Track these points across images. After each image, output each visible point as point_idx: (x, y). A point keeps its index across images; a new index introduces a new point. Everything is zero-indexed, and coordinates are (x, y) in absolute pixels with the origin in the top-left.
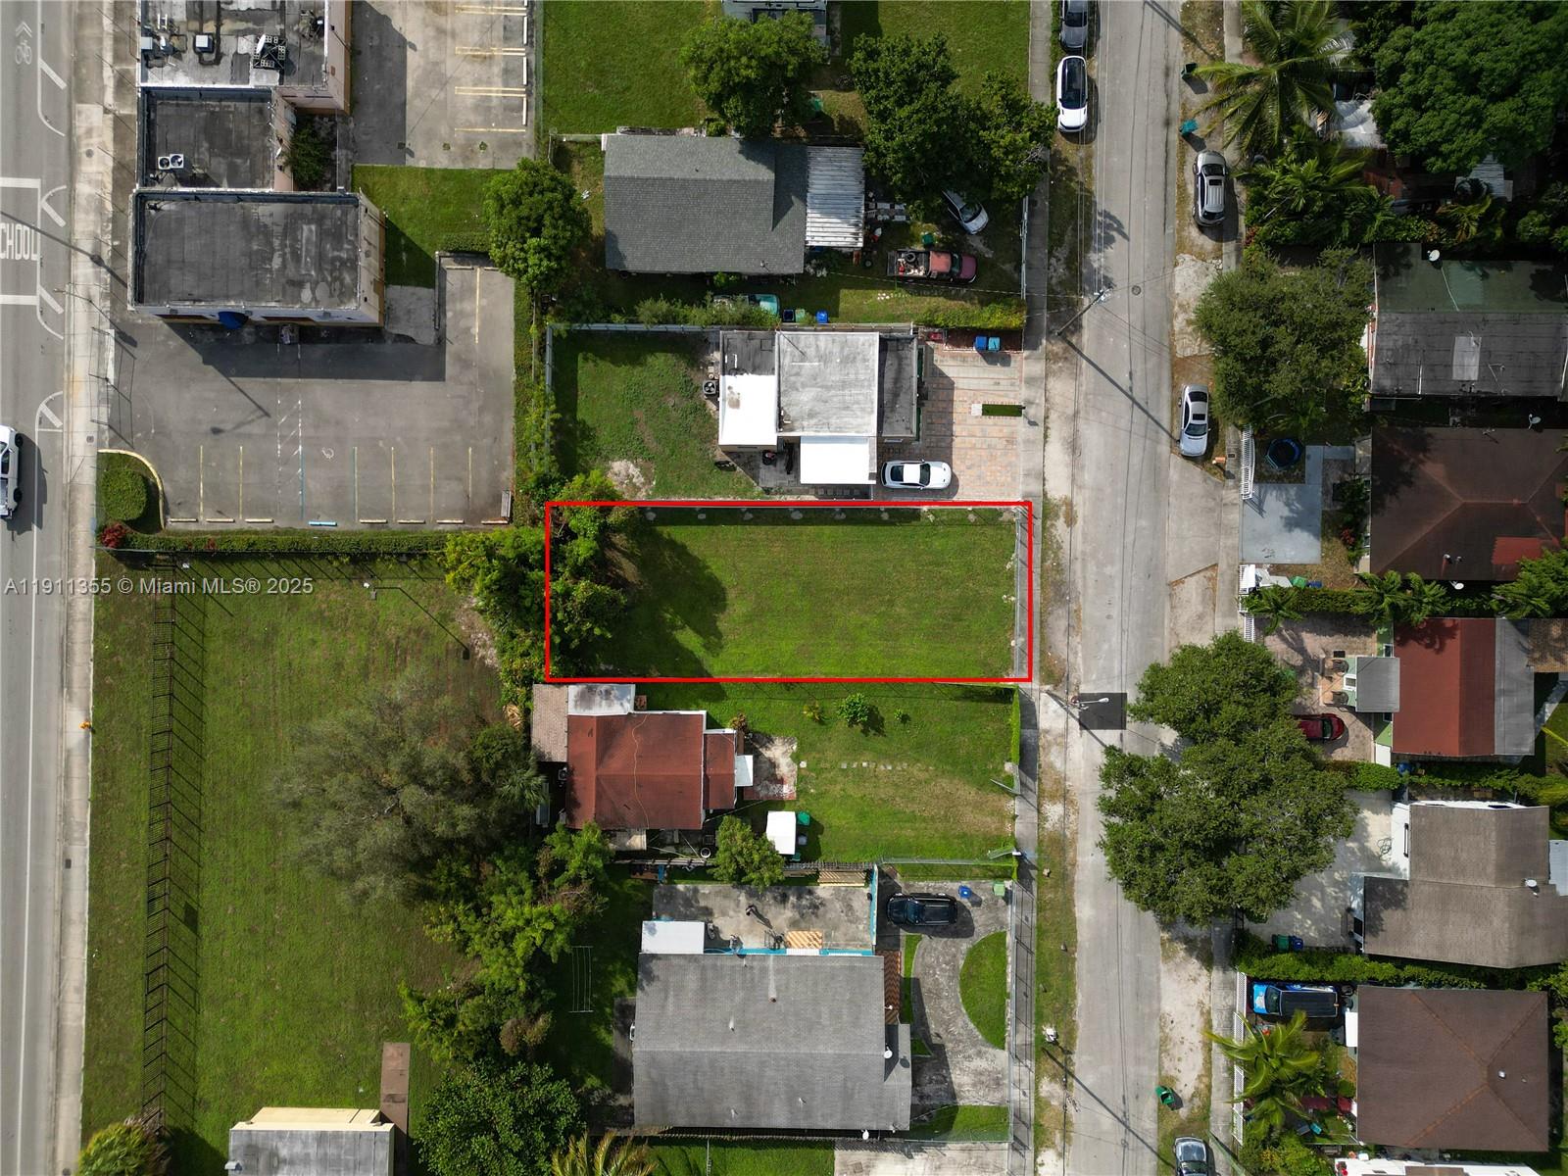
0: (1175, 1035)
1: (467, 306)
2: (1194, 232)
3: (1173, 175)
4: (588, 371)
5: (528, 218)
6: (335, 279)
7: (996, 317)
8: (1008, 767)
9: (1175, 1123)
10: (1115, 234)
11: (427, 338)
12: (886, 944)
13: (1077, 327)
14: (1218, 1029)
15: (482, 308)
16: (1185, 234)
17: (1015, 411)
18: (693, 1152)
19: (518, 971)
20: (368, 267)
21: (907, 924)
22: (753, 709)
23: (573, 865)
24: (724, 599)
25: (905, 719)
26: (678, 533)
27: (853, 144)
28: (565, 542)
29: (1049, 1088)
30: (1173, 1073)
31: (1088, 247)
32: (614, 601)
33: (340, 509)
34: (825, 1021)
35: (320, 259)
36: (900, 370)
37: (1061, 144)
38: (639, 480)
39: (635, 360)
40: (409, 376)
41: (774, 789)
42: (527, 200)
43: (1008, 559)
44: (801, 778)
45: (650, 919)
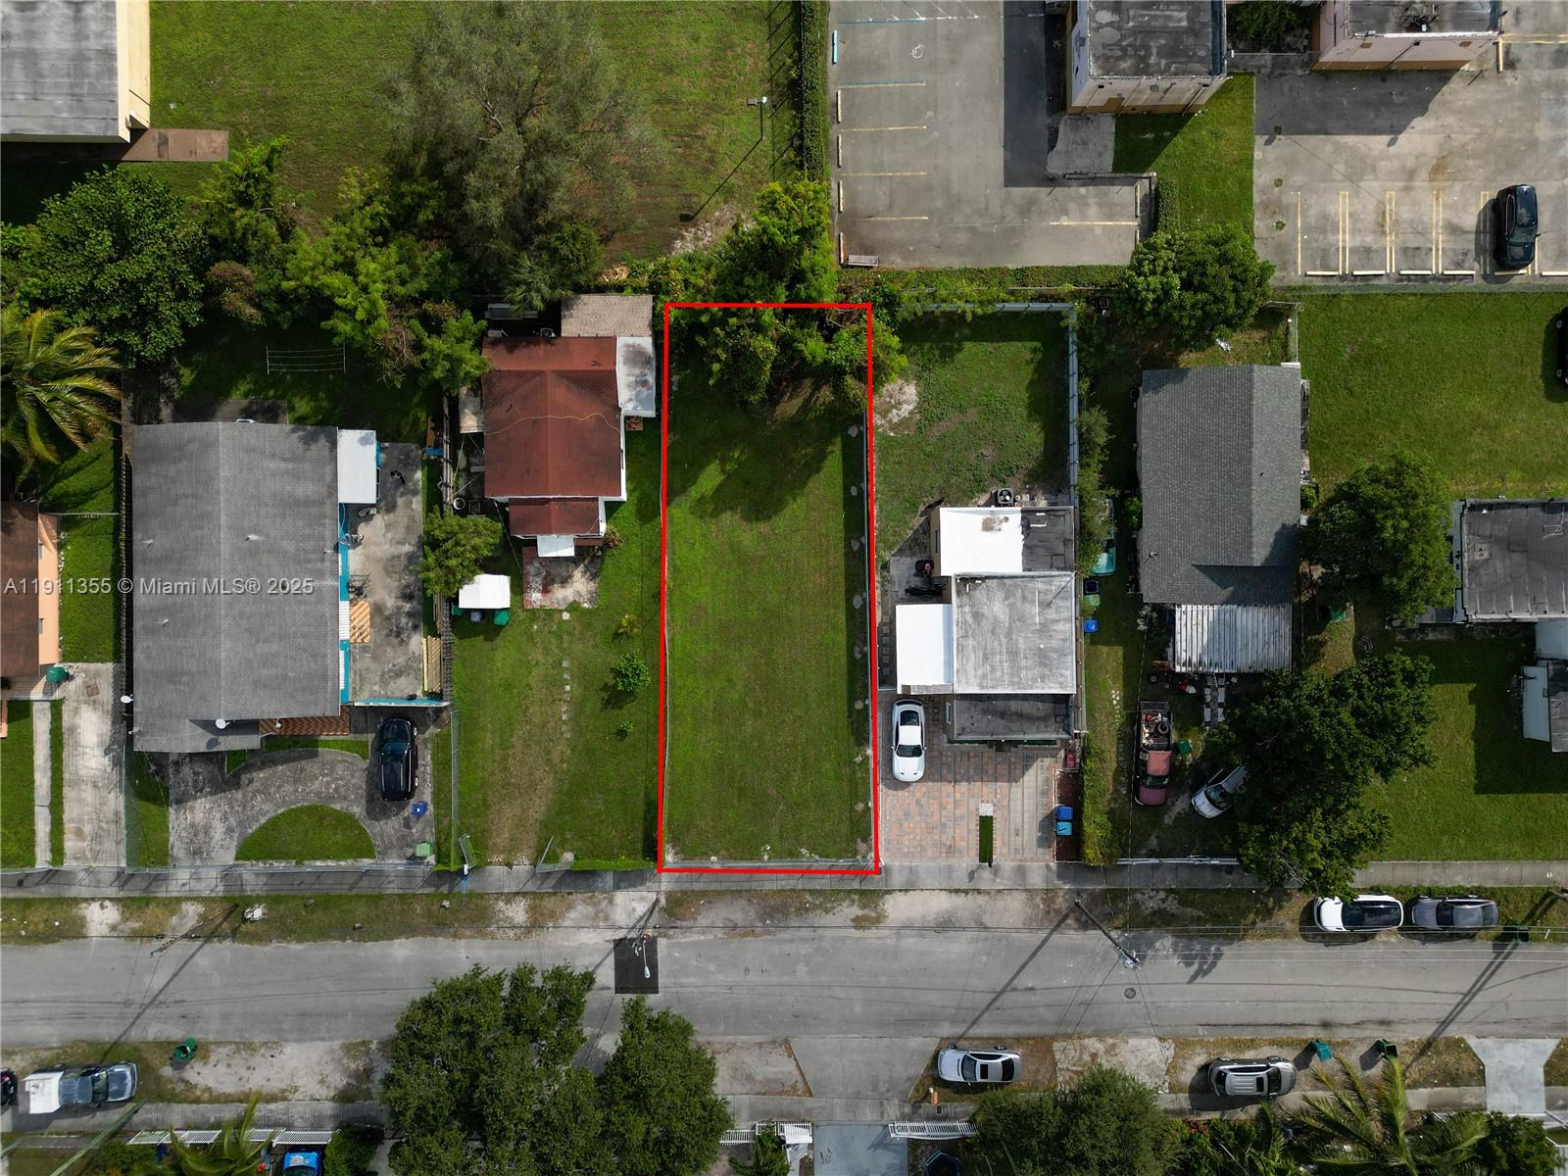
0: (257, 1059)
1: (1093, 210)
2: (1200, 1059)
3: (1266, 1034)
4: (1023, 351)
5: (1204, 274)
6: (1124, 50)
7: (1095, 829)
8: (569, 856)
9: (155, 1062)
10: (1196, 966)
11: (1055, 165)
12: (357, 717)
13: (1084, 926)
14: (262, 1110)
15: (1091, 229)
16: (1198, 1050)
17: (986, 854)
18: (106, 496)
19: (307, 279)
20: (1138, 90)
21: (381, 741)
22: (630, 555)
23: (435, 343)
24: (758, 519)
25: (622, 733)
26: (833, 464)
27: (1296, 657)
28: (820, 328)
29: (192, 912)
30: (213, 1058)
31: (1177, 935)
32: (753, 387)
33: (853, 67)
34: (261, 648)
35: (1146, 32)
36: (1031, 719)
37: (1298, 903)
38: (895, 416)
39: (1035, 408)
40: (1009, 145)
41: (536, 582)
42: (1225, 271)
43: (813, 850)
44: (550, 614)
45: (380, 439)
